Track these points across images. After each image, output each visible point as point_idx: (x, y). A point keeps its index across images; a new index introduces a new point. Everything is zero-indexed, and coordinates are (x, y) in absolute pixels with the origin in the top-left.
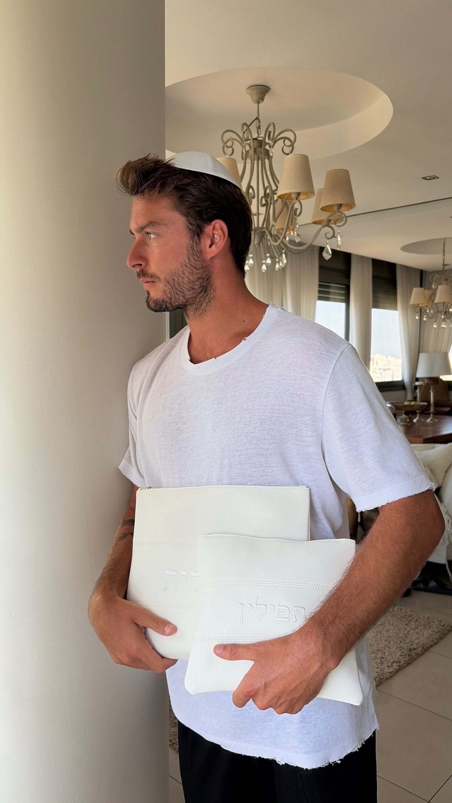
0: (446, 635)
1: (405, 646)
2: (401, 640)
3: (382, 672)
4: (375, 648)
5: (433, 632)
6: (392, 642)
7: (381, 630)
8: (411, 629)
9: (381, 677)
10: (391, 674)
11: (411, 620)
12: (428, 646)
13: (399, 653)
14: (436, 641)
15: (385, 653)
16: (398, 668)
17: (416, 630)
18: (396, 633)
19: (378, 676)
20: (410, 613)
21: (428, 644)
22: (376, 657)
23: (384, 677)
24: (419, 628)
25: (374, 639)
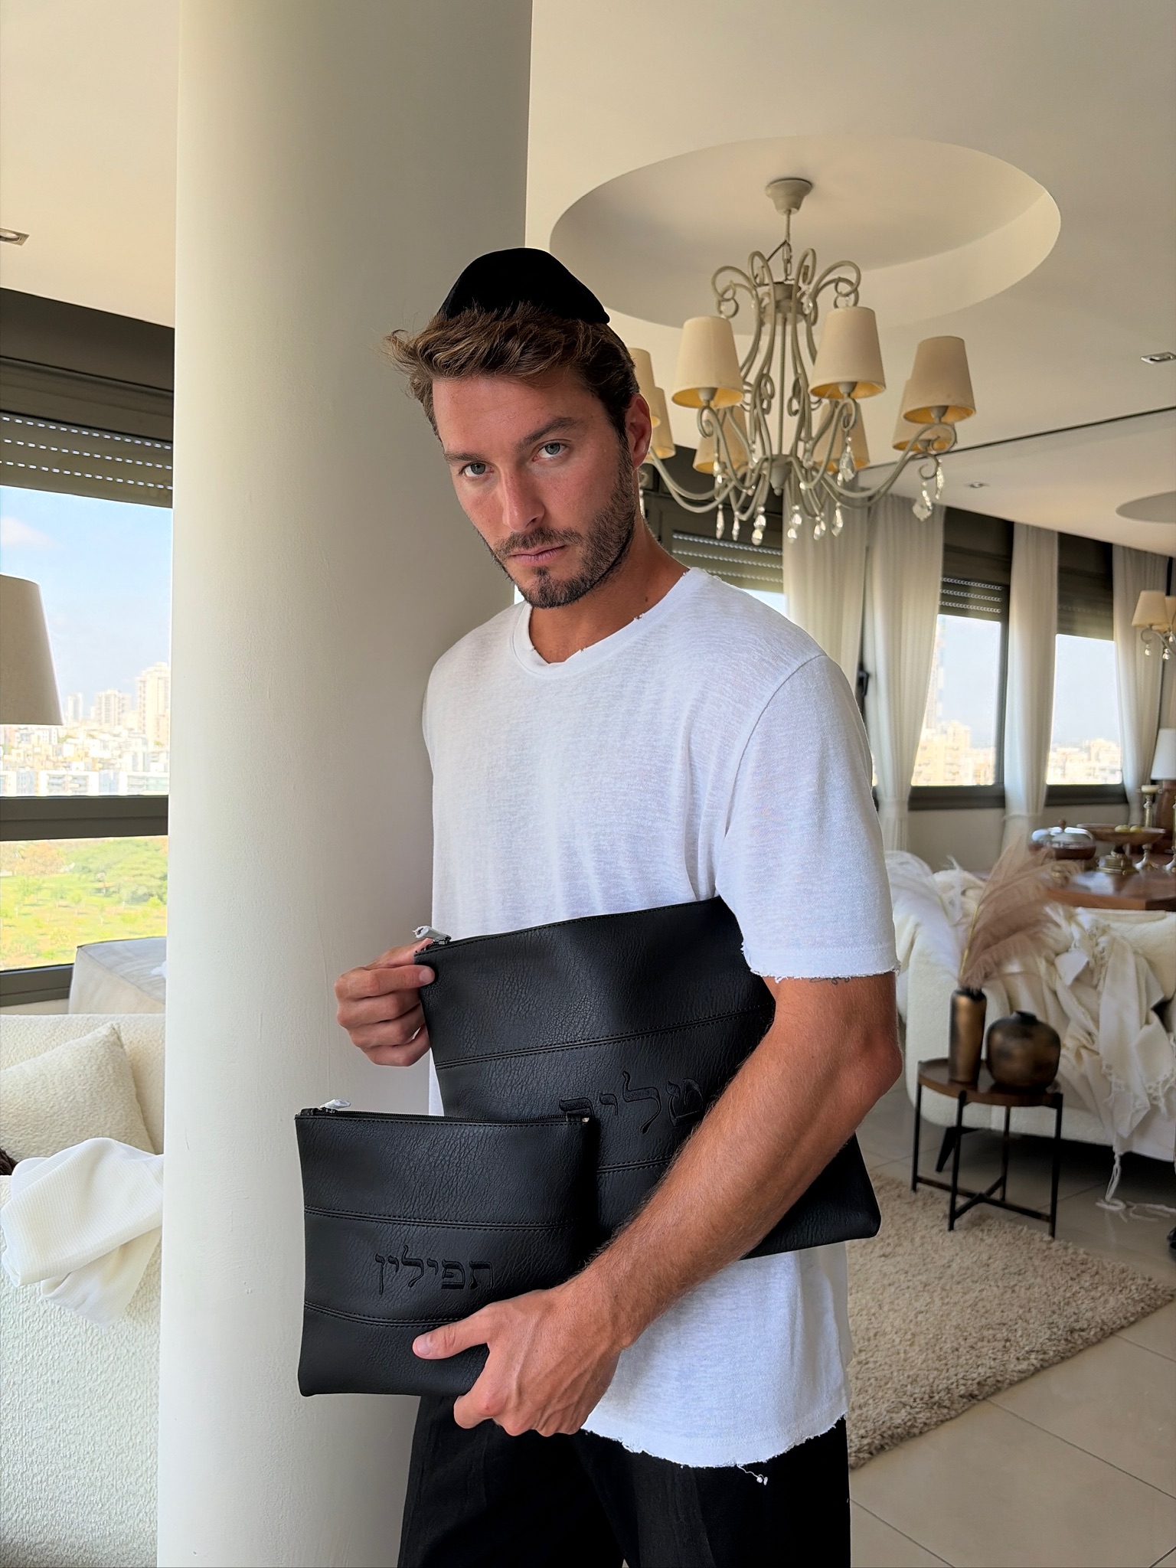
0: (1157, 1308)
1: (1061, 1323)
2: (1055, 1307)
3: (1002, 1368)
4: (997, 1317)
5: (1130, 1301)
6: (1034, 1311)
7: (1015, 1285)
8: (1080, 1288)
9: (1000, 1378)
10: (1023, 1375)
11: (1083, 1272)
12: (1114, 1326)
13: (1045, 1333)
14: (1132, 1319)
15: (1016, 1330)
16: (1039, 1366)
17: (1093, 1293)
18: (1046, 1293)
19: (992, 1374)
20: (1085, 1256)
21: (1114, 1323)
22: (994, 1336)
23: (1006, 1379)
24: (1100, 1289)
25: (996, 1301)
